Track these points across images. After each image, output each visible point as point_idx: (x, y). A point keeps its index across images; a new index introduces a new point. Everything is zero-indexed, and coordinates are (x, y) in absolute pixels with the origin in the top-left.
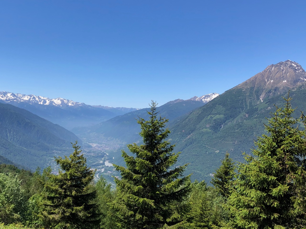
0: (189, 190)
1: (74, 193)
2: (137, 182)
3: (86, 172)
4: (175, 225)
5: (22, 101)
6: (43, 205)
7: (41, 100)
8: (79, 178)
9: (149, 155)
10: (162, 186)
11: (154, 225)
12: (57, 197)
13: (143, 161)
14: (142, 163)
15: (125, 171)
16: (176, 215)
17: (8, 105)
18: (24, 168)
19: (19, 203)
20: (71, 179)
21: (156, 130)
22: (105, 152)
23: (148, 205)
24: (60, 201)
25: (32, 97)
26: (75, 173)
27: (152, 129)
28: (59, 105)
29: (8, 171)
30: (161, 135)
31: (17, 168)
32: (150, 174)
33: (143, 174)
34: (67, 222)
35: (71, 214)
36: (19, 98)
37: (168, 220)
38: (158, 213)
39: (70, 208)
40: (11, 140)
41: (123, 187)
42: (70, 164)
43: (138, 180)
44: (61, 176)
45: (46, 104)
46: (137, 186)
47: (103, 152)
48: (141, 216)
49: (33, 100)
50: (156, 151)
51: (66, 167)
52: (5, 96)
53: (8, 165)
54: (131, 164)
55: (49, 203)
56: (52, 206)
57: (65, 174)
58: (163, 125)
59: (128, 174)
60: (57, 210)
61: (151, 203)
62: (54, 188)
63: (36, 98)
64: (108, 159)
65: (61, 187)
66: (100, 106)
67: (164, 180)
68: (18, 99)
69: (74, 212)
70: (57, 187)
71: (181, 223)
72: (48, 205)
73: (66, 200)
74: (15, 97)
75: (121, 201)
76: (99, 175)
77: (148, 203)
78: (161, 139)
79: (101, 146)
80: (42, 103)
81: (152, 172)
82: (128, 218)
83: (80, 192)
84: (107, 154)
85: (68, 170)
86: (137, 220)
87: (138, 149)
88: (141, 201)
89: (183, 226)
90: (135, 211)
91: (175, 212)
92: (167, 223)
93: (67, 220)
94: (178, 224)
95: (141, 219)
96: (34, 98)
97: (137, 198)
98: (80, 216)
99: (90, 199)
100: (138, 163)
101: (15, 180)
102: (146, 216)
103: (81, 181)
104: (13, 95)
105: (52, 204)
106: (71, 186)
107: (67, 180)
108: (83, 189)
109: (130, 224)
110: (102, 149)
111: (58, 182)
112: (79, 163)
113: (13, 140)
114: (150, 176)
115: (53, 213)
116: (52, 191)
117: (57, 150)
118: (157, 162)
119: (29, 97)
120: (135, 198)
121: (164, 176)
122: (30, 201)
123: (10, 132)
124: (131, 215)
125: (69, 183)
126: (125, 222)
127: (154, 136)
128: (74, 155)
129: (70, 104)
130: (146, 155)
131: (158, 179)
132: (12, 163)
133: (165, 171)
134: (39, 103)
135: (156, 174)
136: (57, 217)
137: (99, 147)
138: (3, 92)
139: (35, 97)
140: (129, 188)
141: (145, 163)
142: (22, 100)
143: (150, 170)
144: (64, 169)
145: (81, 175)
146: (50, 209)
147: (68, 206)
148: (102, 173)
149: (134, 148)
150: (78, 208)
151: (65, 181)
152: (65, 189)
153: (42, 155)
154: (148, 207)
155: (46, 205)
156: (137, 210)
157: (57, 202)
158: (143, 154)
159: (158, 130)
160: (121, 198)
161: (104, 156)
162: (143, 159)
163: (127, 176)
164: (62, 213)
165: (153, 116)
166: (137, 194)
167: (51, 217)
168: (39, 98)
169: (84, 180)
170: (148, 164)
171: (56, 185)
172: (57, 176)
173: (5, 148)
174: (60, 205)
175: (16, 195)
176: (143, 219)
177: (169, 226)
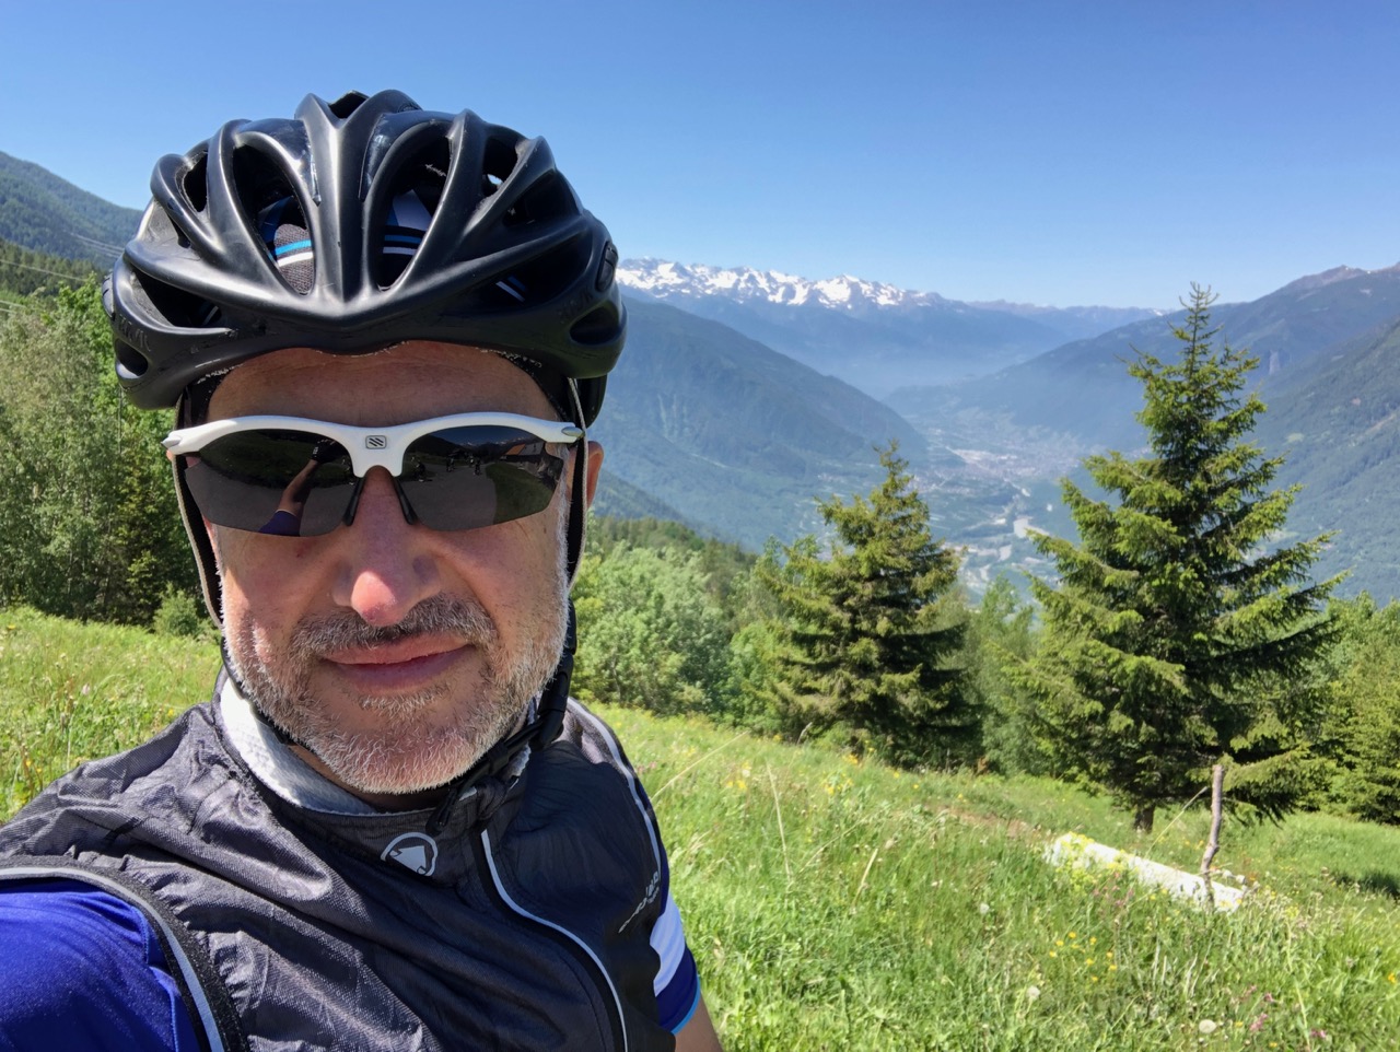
0: (1330, 635)
1: (883, 625)
2: (1118, 597)
3: (929, 553)
4: (1264, 762)
5: (709, 292)
6: (778, 663)
7: (778, 287)
8: (903, 576)
9: (1171, 499)
10: (1222, 615)
11: (1180, 758)
12: (823, 638)
13: (1147, 519)
14: (1142, 527)
15: (1073, 555)
16: (1267, 726)
17: (662, 307)
18: (718, 535)
19: (699, 650)
20: (874, 576)
21: (1204, 401)
22: (1016, 482)
23: (1158, 684)
24: (834, 651)
25: (746, 276)
26: (889, 554)
27: (1189, 399)
28: (843, 306)
29: (663, 544)
30: (1224, 419)
31: (693, 533)
32: (1174, 571)
33: (1142, 568)
34: (859, 725)
35: (874, 696)
36: (701, 281)
37: (1238, 743)
38: (1199, 713)
39: (872, 678)
40: (671, 433)
41: (1064, 615)
42: (869, 524)
43: (1126, 592)
44: (837, 565)
45: (793, 302)
46: (1120, 610)
47: (1009, 484)
48: (1130, 721)
49: (749, 289)
50: (1199, 482)
51: (857, 532)
52: (650, 274)
53: (664, 521)
54: (1098, 530)
55: (798, 655)
56: (808, 667)
57: (855, 558)
58: (1236, 383)
59: (1086, 566)
60: (824, 682)
61: (1173, 674)
62: (814, 605)
63: (758, 279)
64: (1026, 513)
65: (839, 601)
66: (1001, 303)
67: (1227, 593)
68: (695, 283)
69: (882, 690)
70: (825, 603)
71: (1287, 756)
72: (794, 663)
73: (856, 650)
74: (686, 279)
75: (1055, 664)
76: (990, 571)
77: (1160, 676)
78: (1225, 434)
79: (1002, 462)
80: (778, 298)
81: (1182, 561)
82: (1079, 724)
83: (908, 626)
84: (1024, 491)
85: (863, 543)
86: (1116, 736)
87: (1130, 473)
88: (1133, 667)
89: (1295, 767)
90: (1109, 702)
91: (1269, 715)
92: (1231, 752)
93: (860, 715)
94: (1276, 758)
95: (1131, 733)
96: (752, 279)
97: (1116, 654)
98: (906, 708)
99: (943, 651)
100: (1127, 529)
101: (686, 574)
102: (1150, 723)
103: (908, 584)
104: (679, 269)
105: (808, 661)
106: (874, 601)
107: (858, 578)
108: (916, 615)
109: (1086, 747)
110: (1005, 472)
111: (829, 586)
112: (904, 520)
113: (681, 434)
114: (1174, 574)
115: (810, 691)
116: (808, 617)
117: (833, 471)
118: (1206, 525)
119: (734, 276)
120: (1109, 655)
121: (1233, 579)
122: (736, 646)
123: (668, 406)
124: (1093, 717)
125: (867, 590)
126: (1070, 741)
127: (1194, 422)
128: (886, 491)
129: (883, 300)
130: (1161, 499)
131: (1207, 589)
132: (676, 515)
133: (1234, 561)
134: (771, 298)
135: (1198, 570)
136: (826, 704)
137: (993, 465)
138: (645, 261)
139: (755, 274)
140: (1087, 617)
141: (1155, 526)
142: (709, 287)
143: (1174, 554)
144: (851, 541)
145: (909, 564)
146: (801, 676)
147: (864, 669)
148: (1003, 563)
149: (1113, 468)
150: (899, 679)
151: (851, 583)
152: (854, 611)
153: (782, 491)
154: (1158, 689)
155: (788, 662)
156: (1115, 697)
157: (824, 653)
158: (1148, 494)
159: (1213, 403)
160: (1056, 654)
161: (1011, 500)
162: (1148, 514)
163: (1084, 577)
164: (843, 694)
165: (1197, 344)
166: (1120, 639)
167: (805, 702)
168: (770, 279)
169: (921, 583)
170: (1168, 533)
171: (823, 594)
172: (826, 564)
173: (652, 461)
174: (835, 665)
175: (689, 624)
176: (1138, 733)
177: (1238, 766)
